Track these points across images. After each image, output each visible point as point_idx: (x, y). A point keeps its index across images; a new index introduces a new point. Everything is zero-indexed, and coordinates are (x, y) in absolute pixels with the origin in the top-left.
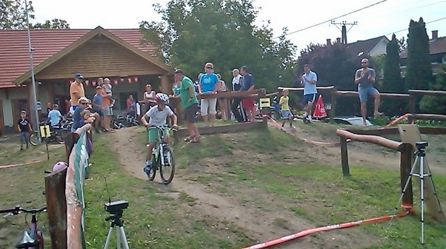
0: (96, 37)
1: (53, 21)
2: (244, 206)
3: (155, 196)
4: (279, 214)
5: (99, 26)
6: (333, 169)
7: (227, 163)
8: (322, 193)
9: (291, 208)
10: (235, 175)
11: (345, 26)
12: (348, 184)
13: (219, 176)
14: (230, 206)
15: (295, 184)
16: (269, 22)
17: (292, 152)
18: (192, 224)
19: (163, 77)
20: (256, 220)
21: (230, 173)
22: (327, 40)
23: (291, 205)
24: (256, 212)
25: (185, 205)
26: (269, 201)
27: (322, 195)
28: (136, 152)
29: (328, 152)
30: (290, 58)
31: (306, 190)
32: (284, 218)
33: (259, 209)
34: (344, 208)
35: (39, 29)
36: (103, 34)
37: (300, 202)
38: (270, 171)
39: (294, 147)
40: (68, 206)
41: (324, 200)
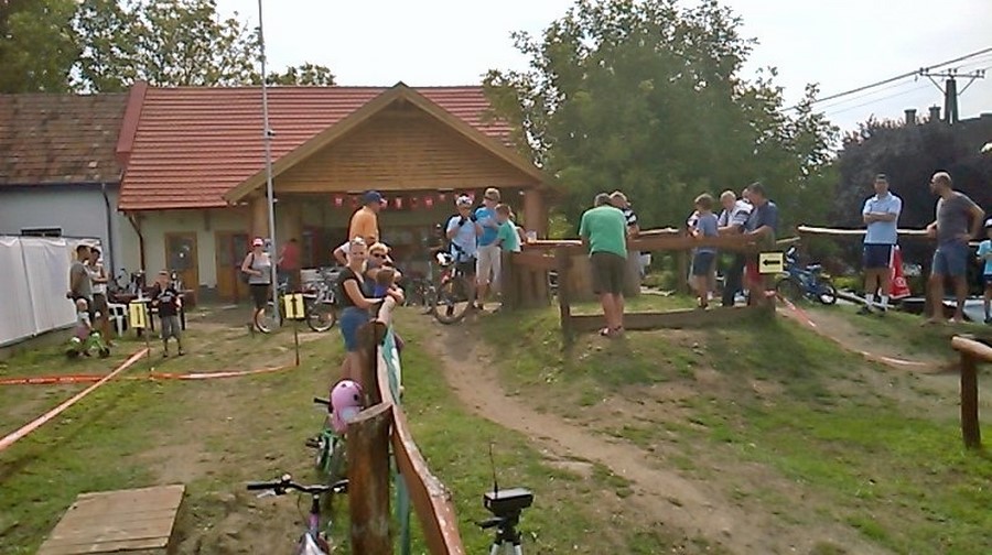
0: (395, 106)
1: (302, 68)
2: (741, 506)
3: (540, 468)
4: (825, 532)
5: (401, 83)
6: (937, 429)
7: (683, 398)
8: (916, 485)
9: (849, 520)
10: (703, 427)
11: (954, 82)
12: (979, 467)
13: (669, 429)
14: (707, 503)
15: (848, 458)
16: (774, 72)
17: (834, 380)
18: (628, 539)
19: (530, 192)
20: (770, 542)
21: (692, 421)
22: (907, 112)
23: (850, 513)
24: (769, 524)
25: (608, 493)
26: (794, 499)
27: (918, 491)
28: (479, 361)
29: (921, 386)
30: (821, 155)
31: (877, 478)
32: (836, 542)
33: (774, 517)
34: (975, 527)
35: (274, 85)
36: (408, 98)
37: (867, 506)
38: (785, 424)
39: (838, 370)
40: (433, 499)
41: (924, 504)
